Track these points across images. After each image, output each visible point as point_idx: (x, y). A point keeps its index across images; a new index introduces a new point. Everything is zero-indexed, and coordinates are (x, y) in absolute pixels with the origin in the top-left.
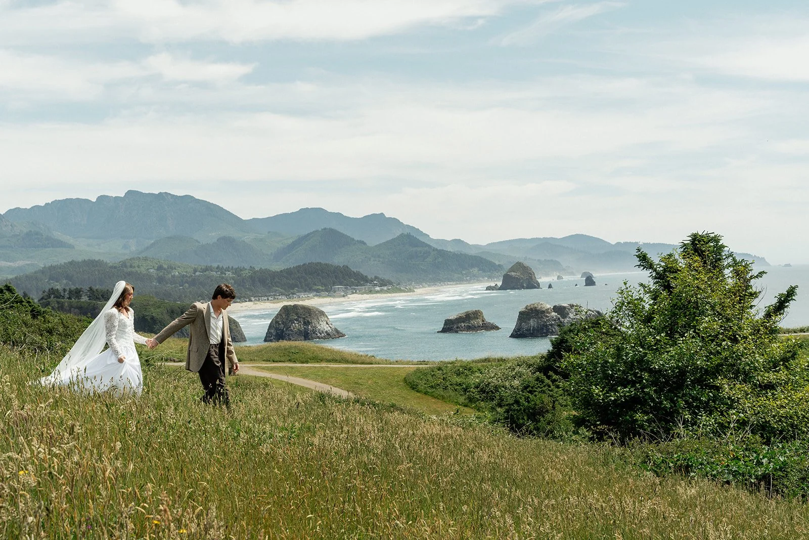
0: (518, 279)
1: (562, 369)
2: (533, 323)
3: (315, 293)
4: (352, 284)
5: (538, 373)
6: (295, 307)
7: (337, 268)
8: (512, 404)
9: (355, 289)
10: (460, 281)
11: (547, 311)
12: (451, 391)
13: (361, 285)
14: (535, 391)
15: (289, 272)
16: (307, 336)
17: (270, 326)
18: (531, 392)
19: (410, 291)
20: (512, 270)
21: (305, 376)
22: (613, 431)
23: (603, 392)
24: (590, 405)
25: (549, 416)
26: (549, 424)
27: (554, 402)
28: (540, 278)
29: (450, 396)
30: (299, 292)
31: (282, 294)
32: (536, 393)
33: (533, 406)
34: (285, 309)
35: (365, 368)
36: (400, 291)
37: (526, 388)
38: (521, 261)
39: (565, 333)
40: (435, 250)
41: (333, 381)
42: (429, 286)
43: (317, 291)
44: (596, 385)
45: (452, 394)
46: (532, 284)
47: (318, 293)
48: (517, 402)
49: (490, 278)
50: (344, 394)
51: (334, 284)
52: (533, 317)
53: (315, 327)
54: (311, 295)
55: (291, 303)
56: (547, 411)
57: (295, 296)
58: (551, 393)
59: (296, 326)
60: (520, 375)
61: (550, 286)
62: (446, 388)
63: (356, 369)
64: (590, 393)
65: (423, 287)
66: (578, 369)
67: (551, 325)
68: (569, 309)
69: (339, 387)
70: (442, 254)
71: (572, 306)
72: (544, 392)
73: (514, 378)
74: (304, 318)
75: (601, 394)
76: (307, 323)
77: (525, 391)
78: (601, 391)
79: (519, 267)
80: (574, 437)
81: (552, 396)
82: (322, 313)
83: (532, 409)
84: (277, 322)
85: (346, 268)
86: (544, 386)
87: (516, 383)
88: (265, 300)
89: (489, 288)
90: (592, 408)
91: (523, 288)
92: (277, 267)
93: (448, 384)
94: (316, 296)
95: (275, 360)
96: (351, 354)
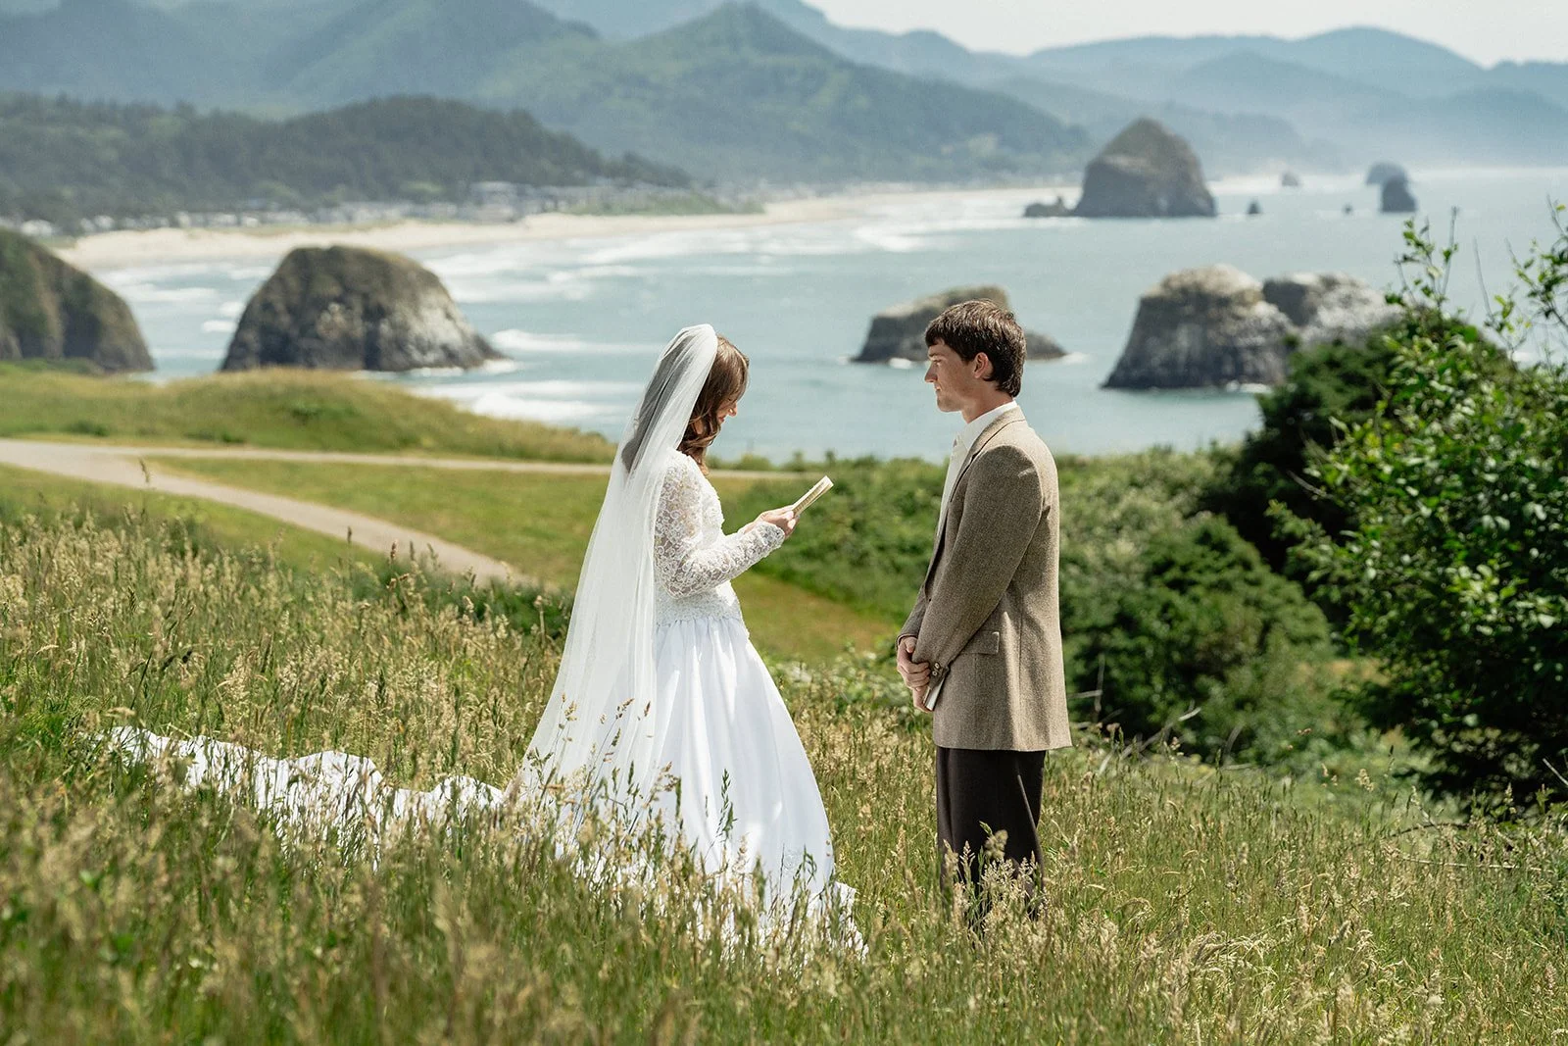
0: (1138, 182)
1: (1329, 491)
2: (1184, 340)
3: (407, 207)
4: (541, 180)
5: (1205, 517)
6: (335, 254)
7: (491, 118)
8: (1107, 629)
9: (551, 197)
10: (931, 177)
11: (1241, 299)
12: (878, 573)
13: (575, 183)
14: (1194, 583)
15: (316, 127)
16: (372, 357)
17: (244, 322)
18: (1180, 586)
19: (750, 209)
20: (1120, 145)
21: (337, 498)
22: (1520, 754)
23: (1504, 593)
24: (1437, 644)
25: (1243, 678)
26: (1240, 705)
27: (1266, 628)
28: (1217, 179)
29: (875, 591)
30: (351, 199)
31: (289, 206)
32: (1198, 591)
33: (1186, 639)
34: (300, 260)
35: (564, 478)
36: (716, 208)
37: (1160, 569)
38: (1154, 115)
39: (1312, 370)
40: (844, 65)
41: (443, 520)
42: (820, 194)
43: (418, 198)
44: (1473, 562)
45: (886, 582)
46: (1190, 202)
47: (419, 204)
48: (1126, 621)
49: (1041, 172)
50: (485, 569)
51: (478, 175)
52: (1188, 319)
53: (405, 328)
54: (393, 212)
55: (322, 239)
56: (1238, 660)
57: (336, 213)
58: (1253, 592)
59: (335, 319)
60: (1137, 521)
61: (1254, 210)
62: (860, 562)
63: (531, 478)
64: (1444, 597)
65: (800, 197)
66: (1404, 487)
67: (1254, 349)
68: (1320, 295)
69: (466, 542)
70: (867, 79)
71: (1330, 283)
72: (1225, 587)
73: (1118, 529)
74: (365, 296)
75: (1492, 598)
76: (375, 314)
77: (1157, 581)
78: (1497, 589)
79: (1145, 135)
80: (1334, 760)
81: (1257, 604)
82: (431, 280)
83: (1183, 650)
84: (267, 306)
85: (523, 118)
86: (1230, 566)
87: (1124, 548)
88: (227, 225)
89: (1034, 211)
90: (1438, 658)
91: (1154, 212)
92: (277, 107)
93: (868, 544)
94: (413, 215)
95: (232, 435)
96: (515, 425)
